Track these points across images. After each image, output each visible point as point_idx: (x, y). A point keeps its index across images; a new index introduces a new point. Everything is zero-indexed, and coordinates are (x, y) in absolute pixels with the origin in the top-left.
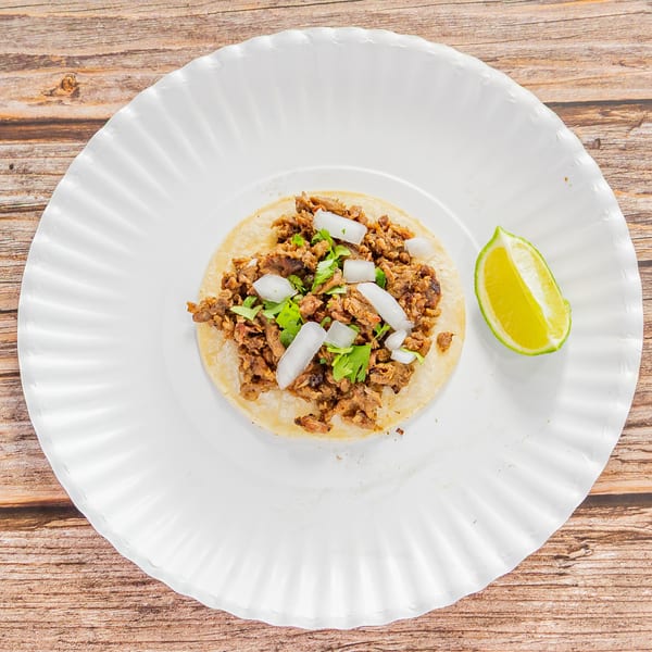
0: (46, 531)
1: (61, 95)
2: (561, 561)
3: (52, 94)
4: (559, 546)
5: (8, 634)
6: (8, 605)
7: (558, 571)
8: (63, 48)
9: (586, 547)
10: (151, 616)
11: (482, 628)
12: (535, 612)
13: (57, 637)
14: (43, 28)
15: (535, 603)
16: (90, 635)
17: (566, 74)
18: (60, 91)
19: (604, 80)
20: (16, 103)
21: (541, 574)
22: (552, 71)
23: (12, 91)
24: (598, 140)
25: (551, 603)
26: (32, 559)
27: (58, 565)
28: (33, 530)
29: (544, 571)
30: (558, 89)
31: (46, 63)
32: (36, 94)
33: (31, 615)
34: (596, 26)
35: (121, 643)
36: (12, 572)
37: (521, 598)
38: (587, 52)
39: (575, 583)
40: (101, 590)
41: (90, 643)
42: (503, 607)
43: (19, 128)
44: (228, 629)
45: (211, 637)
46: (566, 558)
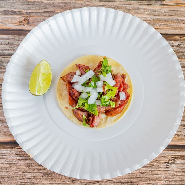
0: (16, 150)
1: (24, 23)
2: (167, 163)
3: (21, 22)
4: (166, 159)
5: (3, 179)
6: (4, 171)
7: (166, 166)
8: (25, 9)
9: (174, 160)
10: (47, 175)
11: (144, 182)
12: (159, 178)
13: (18, 181)
14: (19, 3)
15: (159, 175)
16: (28, 181)
17: (170, 26)
18: (23, 22)
19: (181, 28)
20: (10, 24)
21: (161, 167)
22: (166, 25)
23: (9, 21)
24: (179, 45)
25: (163, 176)
26: (11, 157)
27: (19, 159)
28: (12, 149)
29: (162, 166)
30: (168, 30)
31: (20, 13)
32: (16, 22)
33: (11, 174)
34: (179, 13)
35: (37, 183)
36: (5, 161)
37: (155, 174)
38: (176, 20)
39: (171, 170)
40: (32, 167)
41: (28, 183)
42: (150, 176)
43: (11, 32)
44: (70, 180)
45: (64, 182)
46: (168, 163)
